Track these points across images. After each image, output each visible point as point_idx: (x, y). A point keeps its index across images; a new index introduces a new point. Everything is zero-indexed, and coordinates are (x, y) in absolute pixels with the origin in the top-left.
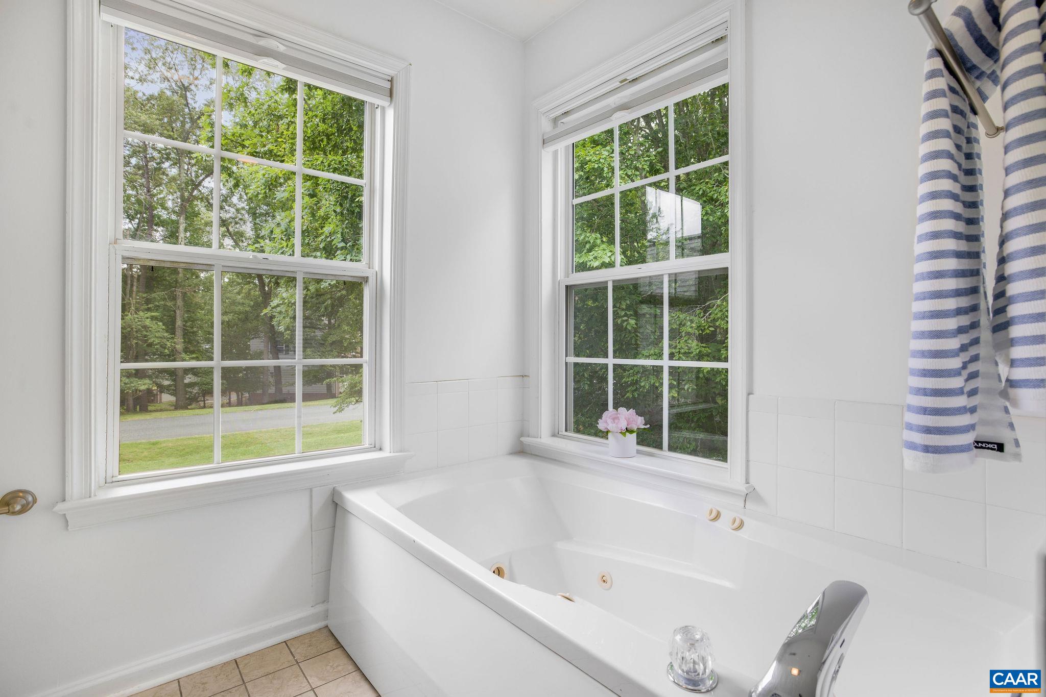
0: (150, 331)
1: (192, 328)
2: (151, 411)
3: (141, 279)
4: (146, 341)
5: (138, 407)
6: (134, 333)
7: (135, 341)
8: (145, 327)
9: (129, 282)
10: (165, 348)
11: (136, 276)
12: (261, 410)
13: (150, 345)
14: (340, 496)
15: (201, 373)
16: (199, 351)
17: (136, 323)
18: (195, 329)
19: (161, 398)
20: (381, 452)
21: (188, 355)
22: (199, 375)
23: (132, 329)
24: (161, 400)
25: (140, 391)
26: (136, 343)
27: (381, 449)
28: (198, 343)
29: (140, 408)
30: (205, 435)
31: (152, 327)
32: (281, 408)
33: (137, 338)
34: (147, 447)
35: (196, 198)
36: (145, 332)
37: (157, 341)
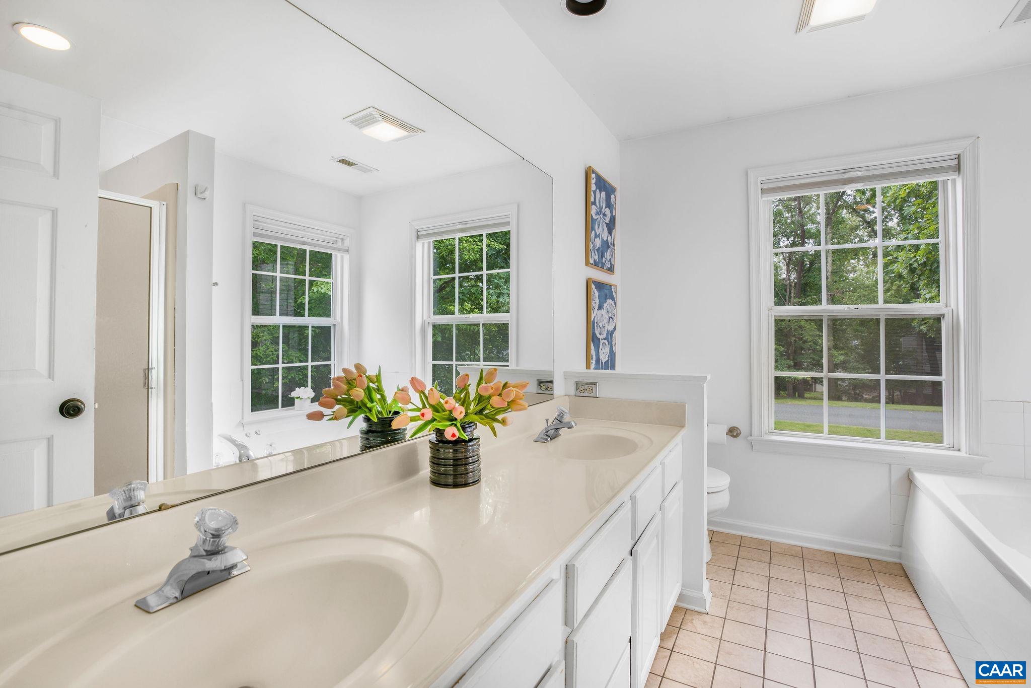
0: (805, 330)
1: (841, 326)
2: (806, 398)
3: (797, 286)
4: (801, 339)
5: (797, 393)
6: (793, 332)
7: (793, 339)
8: (800, 327)
9: (788, 290)
10: (817, 345)
11: (793, 284)
12: (913, 410)
13: (805, 342)
14: (913, 475)
15: (849, 368)
16: (848, 348)
17: (794, 323)
18: (844, 327)
19: (815, 387)
20: (959, 452)
21: (837, 351)
22: (848, 370)
23: (791, 328)
24: (815, 389)
25: (798, 380)
26: (795, 340)
27: (959, 450)
28: (848, 340)
29: (798, 395)
30: (851, 426)
31: (806, 327)
32: (937, 412)
33: (794, 336)
34: (803, 428)
35: (841, 207)
36: (800, 331)
37: (810, 339)
